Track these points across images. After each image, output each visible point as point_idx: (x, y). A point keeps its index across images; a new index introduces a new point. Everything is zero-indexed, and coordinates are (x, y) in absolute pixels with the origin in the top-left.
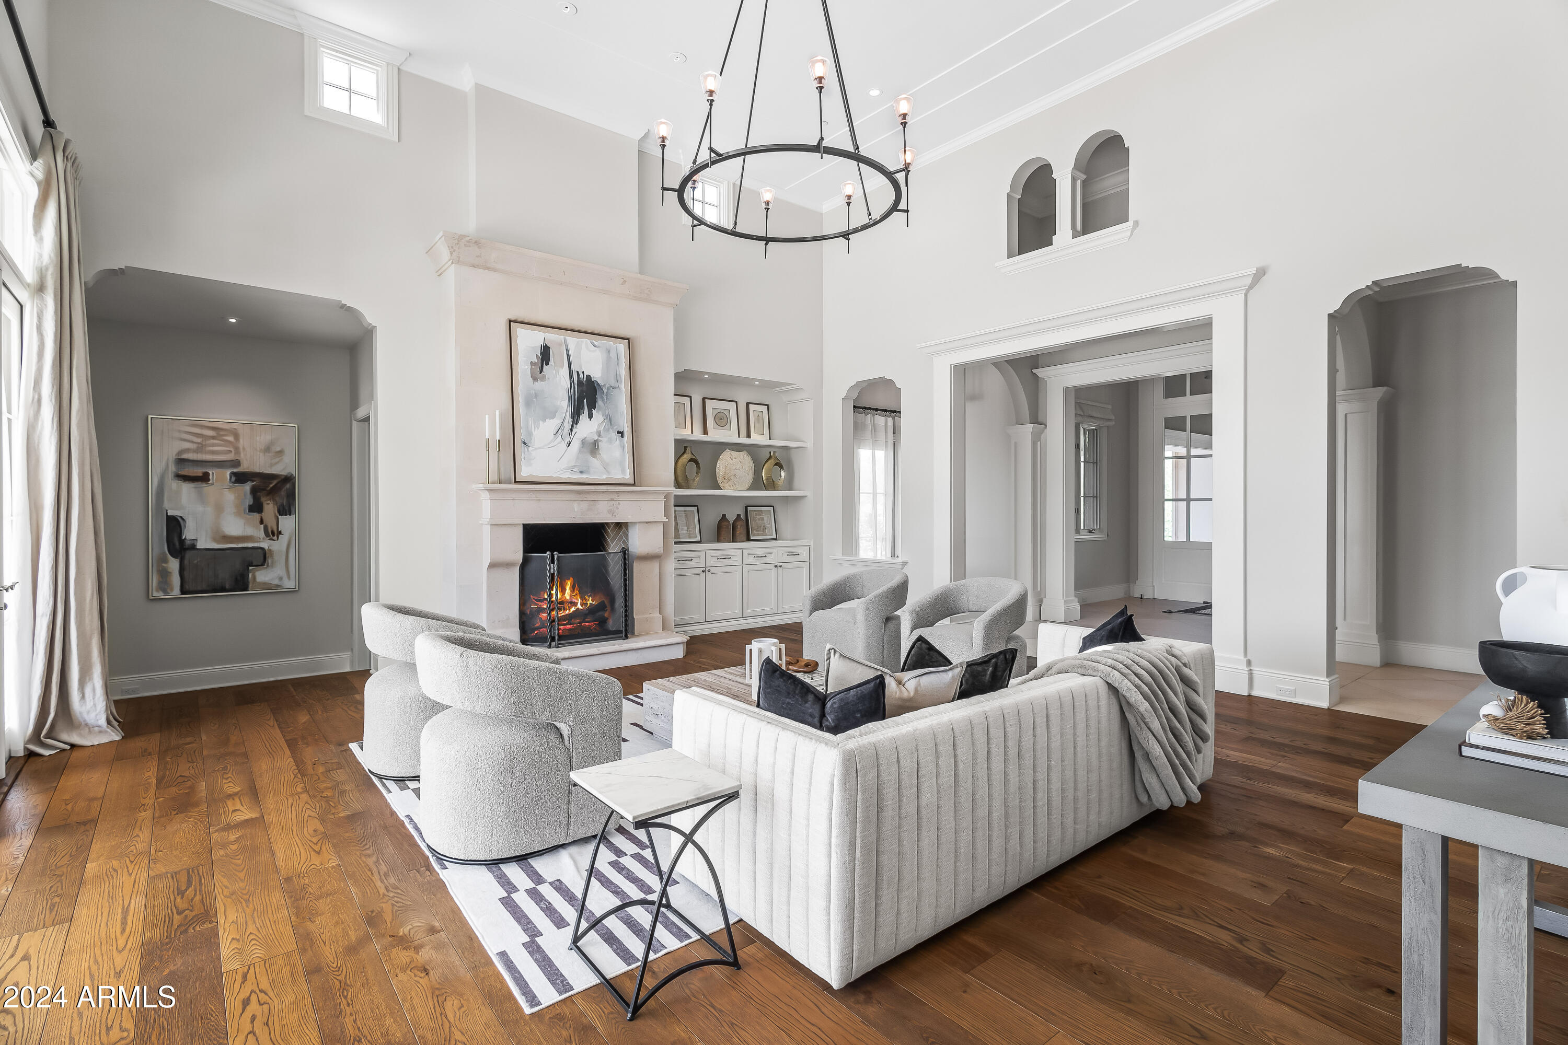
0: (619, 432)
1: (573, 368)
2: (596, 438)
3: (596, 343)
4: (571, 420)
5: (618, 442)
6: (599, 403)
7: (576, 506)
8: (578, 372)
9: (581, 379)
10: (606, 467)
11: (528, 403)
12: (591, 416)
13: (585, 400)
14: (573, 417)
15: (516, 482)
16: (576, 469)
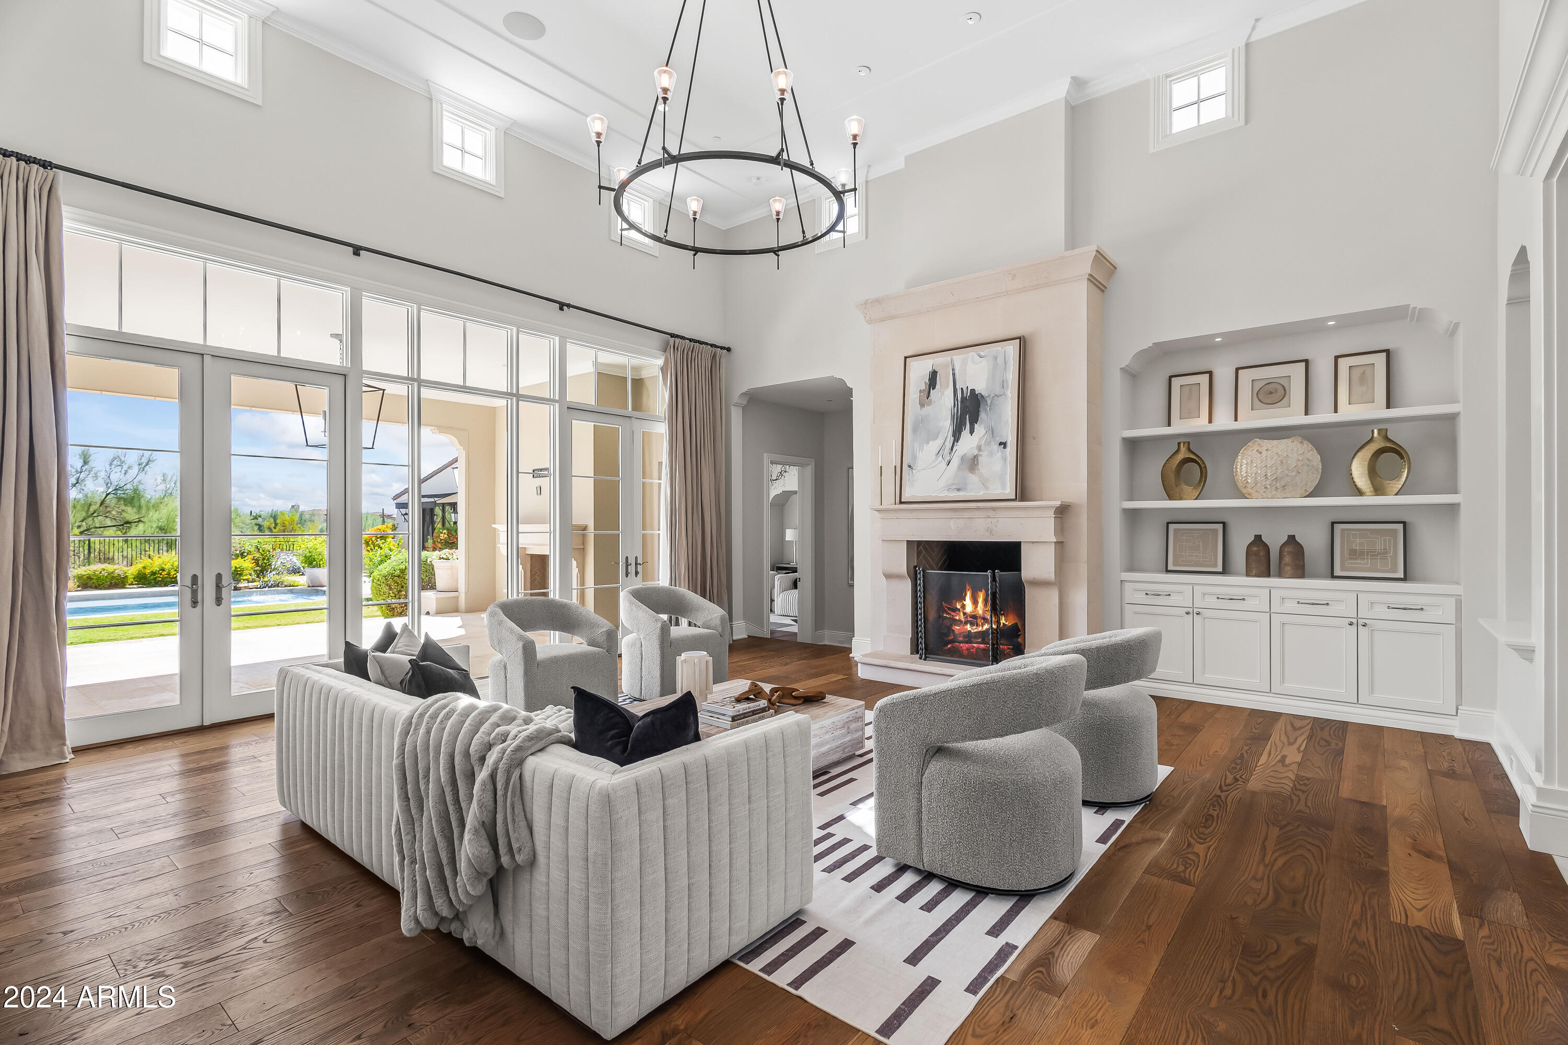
0: (1001, 444)
1: (958, 387)
2: (976, 452)
3: (982, 354)
4: (952, 438)
5: (999, 454)
6: (982, 415)
7: (952, 524)
8: (962, 389)
9: (965, 395)
10: (984, 483)
11: (915, 430)
12: (972, 432)
13: (967, 416)
14: (954, 435)
15: (901, 502)
16: (954, 487)
